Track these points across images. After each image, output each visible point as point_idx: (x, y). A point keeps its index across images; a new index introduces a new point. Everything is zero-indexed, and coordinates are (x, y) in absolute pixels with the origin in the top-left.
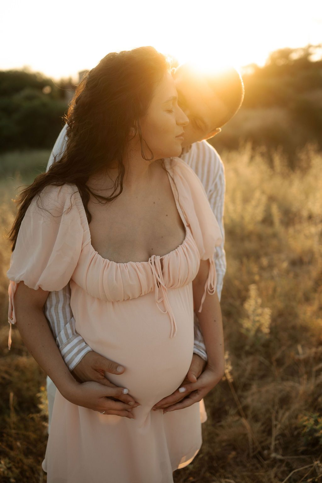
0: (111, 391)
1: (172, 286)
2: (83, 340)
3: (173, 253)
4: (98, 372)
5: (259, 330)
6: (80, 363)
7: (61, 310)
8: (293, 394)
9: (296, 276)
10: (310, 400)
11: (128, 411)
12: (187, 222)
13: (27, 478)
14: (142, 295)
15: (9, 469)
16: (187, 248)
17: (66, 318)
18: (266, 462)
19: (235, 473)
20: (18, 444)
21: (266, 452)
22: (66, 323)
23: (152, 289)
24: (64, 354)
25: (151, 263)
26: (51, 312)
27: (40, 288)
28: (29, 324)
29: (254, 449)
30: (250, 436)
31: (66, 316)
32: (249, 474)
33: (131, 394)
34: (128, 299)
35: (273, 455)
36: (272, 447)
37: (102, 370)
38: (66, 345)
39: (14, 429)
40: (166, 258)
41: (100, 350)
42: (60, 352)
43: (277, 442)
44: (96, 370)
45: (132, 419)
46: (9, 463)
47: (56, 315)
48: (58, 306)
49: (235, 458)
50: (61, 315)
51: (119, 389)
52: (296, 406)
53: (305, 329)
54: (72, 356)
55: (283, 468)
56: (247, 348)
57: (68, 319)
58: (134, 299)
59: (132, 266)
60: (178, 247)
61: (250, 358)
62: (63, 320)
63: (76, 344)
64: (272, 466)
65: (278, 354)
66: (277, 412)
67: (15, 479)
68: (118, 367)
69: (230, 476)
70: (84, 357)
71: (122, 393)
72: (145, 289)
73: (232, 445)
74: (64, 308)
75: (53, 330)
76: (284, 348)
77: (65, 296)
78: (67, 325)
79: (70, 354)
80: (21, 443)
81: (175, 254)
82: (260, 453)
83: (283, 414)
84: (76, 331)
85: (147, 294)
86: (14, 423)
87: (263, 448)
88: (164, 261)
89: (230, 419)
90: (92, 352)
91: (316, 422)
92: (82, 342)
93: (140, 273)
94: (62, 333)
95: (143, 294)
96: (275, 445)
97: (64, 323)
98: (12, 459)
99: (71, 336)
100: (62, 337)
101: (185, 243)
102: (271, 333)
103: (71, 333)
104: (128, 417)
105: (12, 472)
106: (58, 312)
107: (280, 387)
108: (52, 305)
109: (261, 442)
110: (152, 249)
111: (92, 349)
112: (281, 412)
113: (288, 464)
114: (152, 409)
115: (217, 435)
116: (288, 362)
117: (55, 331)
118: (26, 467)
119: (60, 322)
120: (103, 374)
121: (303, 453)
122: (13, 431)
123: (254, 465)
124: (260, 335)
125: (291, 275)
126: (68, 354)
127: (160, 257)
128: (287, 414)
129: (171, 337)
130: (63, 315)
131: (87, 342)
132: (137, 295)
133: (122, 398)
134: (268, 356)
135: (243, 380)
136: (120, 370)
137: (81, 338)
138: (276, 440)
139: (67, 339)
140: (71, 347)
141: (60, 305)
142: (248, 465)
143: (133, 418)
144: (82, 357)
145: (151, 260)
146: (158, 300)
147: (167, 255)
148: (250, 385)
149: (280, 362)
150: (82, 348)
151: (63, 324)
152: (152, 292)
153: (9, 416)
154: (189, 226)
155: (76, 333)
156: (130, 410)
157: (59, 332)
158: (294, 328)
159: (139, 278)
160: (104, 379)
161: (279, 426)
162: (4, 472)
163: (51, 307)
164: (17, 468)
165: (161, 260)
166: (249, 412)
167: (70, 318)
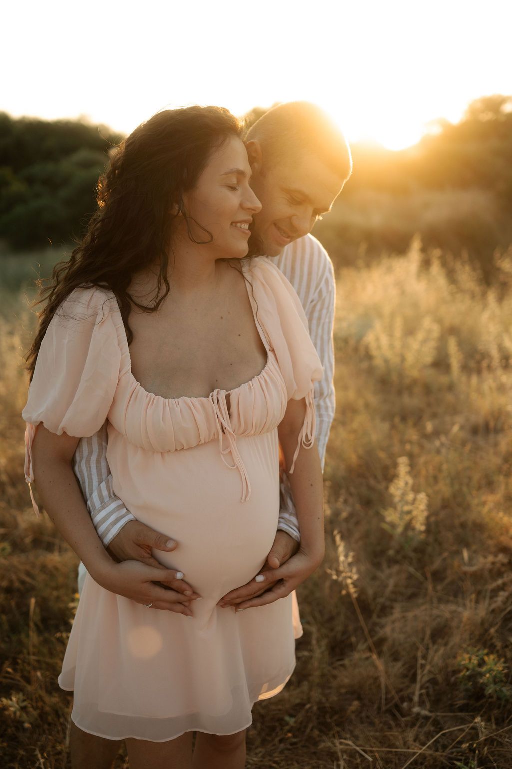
0: (159, 574)
1: (244, 433)
2: (124, 505)
3: (245, 387)
4: (142, 548)
5: (409, 526)
6: (118, 535)
7: (95, 464)
8: (454, 624)
9: (477, 449)
10: (477, 633)
11: (185, 606)
12: (271, 346)
13: (50, 724)
14: (201, 442)
15: (24, 709)
16: (266, 381)
17: (102, 475)
18: (403, 719)
19: (357, 732)
20: (39, 674)
21: (405, 705)
22: (100, 482)
23: (215, 434)
24: (97, 524)
25: (213, 399)
26: (81, 466)
27: (65, 432)
28: (51, 482)
29: (389, 701)
30: (383, 680)
31: (101, 472)
32: (378, 734)
33: (188, 580)
34: (181, 449)
35: (416, 710)
36: (416, 699)
37: (149, 546)
38: (100, 511)
39: (34, 654)
40: (234, 393)
41: (145, 518)
42: (92, 520)
43: (424, 691)
44: (139, 545)
45: (190, 617)
46: (24, 701)
47: (87, 471)
48: (91, 458)
49: (358, 713)
50: (94, 470)
51: (169, 571)
52: (456, 639)
53: (480, 527)
54: (107, 526)
55: (429, 727)
56: (391, 552)
57: (104, 476)
58: (190, 448)
59: (186, 402)
60: (254, 378)
61: (396, 568)
62: (97, 478)
63: (114, 509)
64: (413, 725)
65: (437, 564)
66: (428, 649)
67: (31, 724)
68: (169, 541)
69: (348, 736)
70: (124, 528)
71: (175, 578)
72: (204, 434)
73: (356, 693)
74: (98, 462)
75: (84, 491)
76: (446, 554)
77: (100, 445)
78: (102, 485)
79: (105, 524)
80: (42, 675)
81: (247, 387)
82: (397, 706)
83: (437, 651)
84: (114, 494)
85: (209, 442)
86: (34, 646)
87: (403, 700)
88: (231, 397)
89: (357, 656)
90: (136, 521)
91: (482, 663)
92: (123, 508)
93: (195, 411)
94: (95, 495)
95: (203, 441)
96: (421, 695)
97: (99, 482)
98: (28, 697)
99: (107, 499)
100: (95, 499)
101: (264, 373)
102: (428, 531)
103: (108, 495)
104: (183, 613)
105: (27, 713)
106: (90, 467)
107: (436, 612)
108: (83, 457)
109: (400, 691)
110: (217, 381)
111: (135, 518)
112: (433, 648)
113: (436, 723)
114: (217, 604)
115: (335, 677)
116: (450, 576)
117: (86, 492)
118: (48, 709)
119: (92, 480)
120: (150, 552)
121: (462, 709)
122: (33, 658)
123: (386, 723)
124: (410, 533)
125: (469, 447)
126: (103, 523)
127: (227, 391)
128: (442, 651)
129: (243, 501)
130: (98, 471)
131: (128, 507)
132: (194, 444)
133: (175, 585)
134: (421, 565)
135: (381, 600)
136: (170, 545)
137: (121, 503)
138: (422, 688)
139: (102, 503)
140: (106, 514)
141: (94, 458)
142: (377, 721)
143: (190, 615)
144: (121, 527)
145: (213, 396)
146: (223, 450)
147: (237, 389)
148: (392, 608)
149: (438, 576)
150: (122, 516)
151: (97, 483)
152: (215, 440)
153: (28, 636)
154: (273, 351)
155: (114, 496)
156: (187, 604)
157: (91, 494)
158: (463, 525)
159: (195, 419)
160: (150, 558)
161: (428, 667)
162: (15, 713)
163: (81, 460)
164: (35, 708)
165: (228, 397)
166: (385, 648)
167: (107, 475)
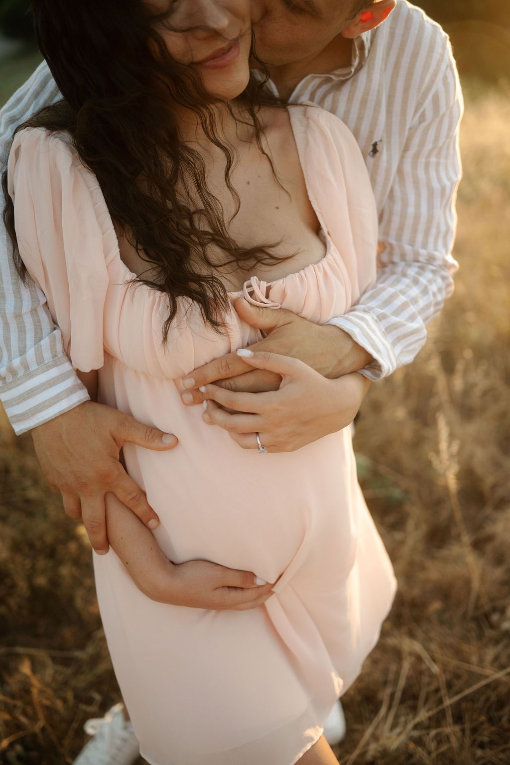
21: (496, 616)
29: (477, 607)
32: (455, 642)
40: (277, 286)
49: (440, 612)
69: (421, 636)
81: (297, 279)
88: (272, 291)
109: (492, 600)
115: (424, 569)
127: (267, 283)
147: (281, 280)
165: (268, 289)
